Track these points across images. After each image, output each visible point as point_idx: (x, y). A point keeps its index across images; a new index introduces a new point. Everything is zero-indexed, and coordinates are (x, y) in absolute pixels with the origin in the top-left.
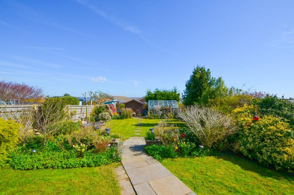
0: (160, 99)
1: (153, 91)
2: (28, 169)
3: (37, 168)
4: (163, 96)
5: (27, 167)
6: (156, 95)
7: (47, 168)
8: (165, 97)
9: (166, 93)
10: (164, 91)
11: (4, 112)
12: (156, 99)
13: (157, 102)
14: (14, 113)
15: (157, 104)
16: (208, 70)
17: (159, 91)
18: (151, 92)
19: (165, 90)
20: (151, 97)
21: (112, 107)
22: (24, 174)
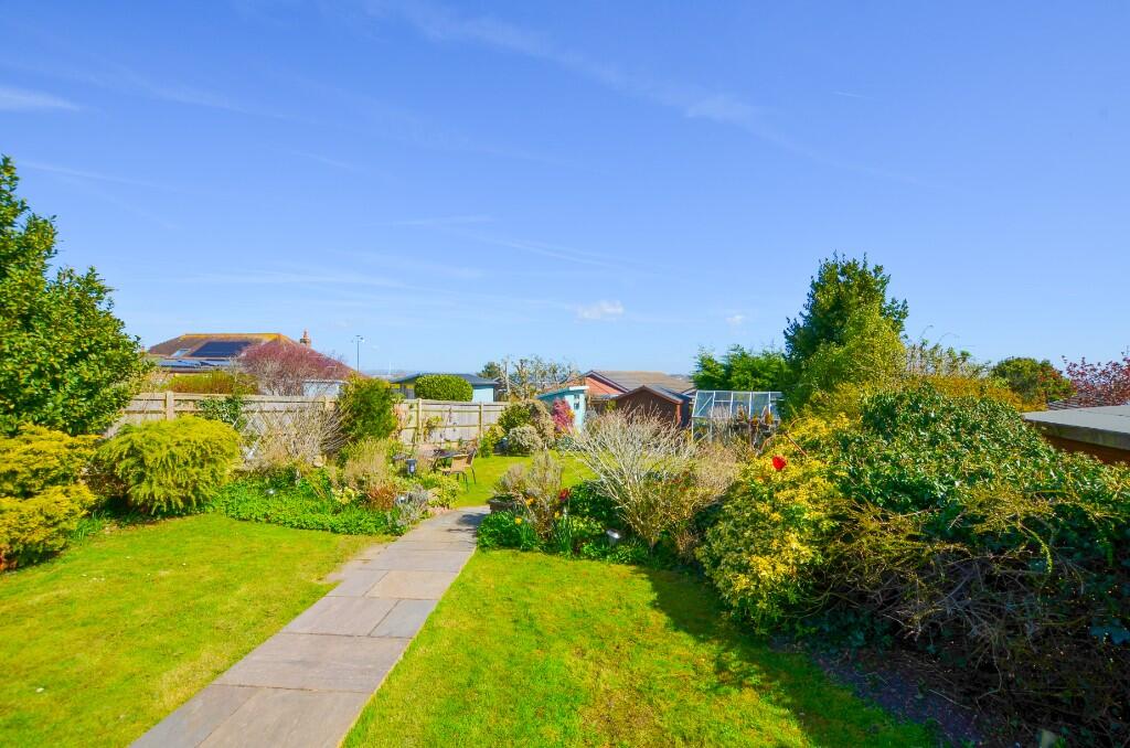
0: (745, 385)
1: (720, 355)
2: (244, 520)
3: (257, 520)
4: (755, 374)
5: (243, 515)
6: (729, 369)
7: (269, 522)
8: (764, 377)
9: (770, 363)
10: (766, 354)
11: (261, 412)
12: (729, 387)
13: (729, 396)
14: (281, 414)
15: (727, 404)
16: (878, 269)
17: (744, 355)
18: (710, 360)
19: (769, 350)
20: (708, 377)
21: (560, 408)
22: (233, 523)
